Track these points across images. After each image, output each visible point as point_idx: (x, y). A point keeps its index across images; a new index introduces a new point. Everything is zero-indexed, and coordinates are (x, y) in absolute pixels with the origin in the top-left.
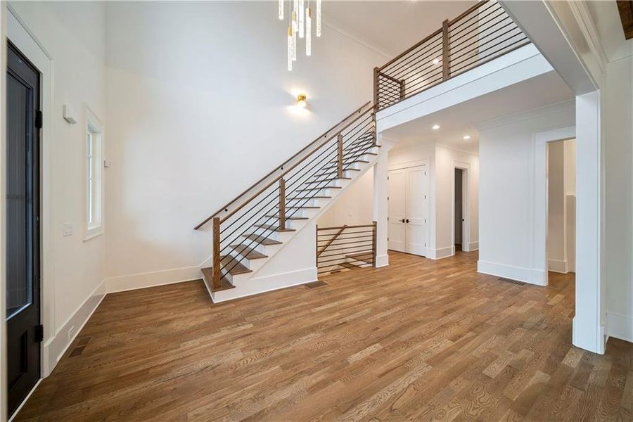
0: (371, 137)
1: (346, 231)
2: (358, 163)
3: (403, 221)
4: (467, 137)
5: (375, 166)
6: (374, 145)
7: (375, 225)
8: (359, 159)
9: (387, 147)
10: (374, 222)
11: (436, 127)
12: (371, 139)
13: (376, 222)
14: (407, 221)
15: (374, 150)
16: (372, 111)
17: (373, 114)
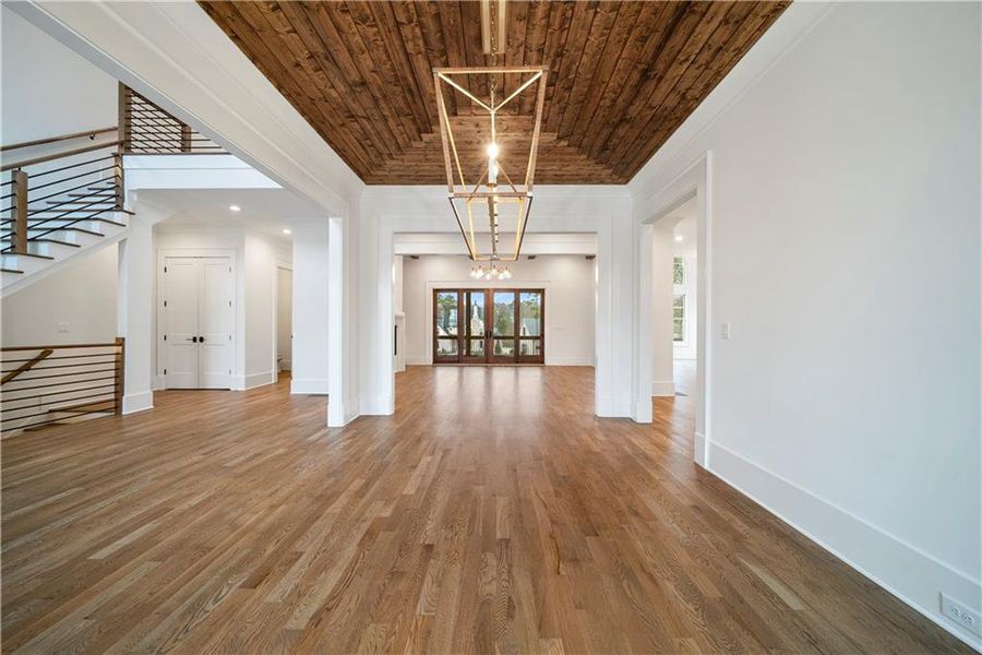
0: (113, 192)
1: (57, 353)
2: (74, 232)
3: (195, 340)
4: (287, 231)
5: (122, 243)
6: (119, 208)
7: (121, 342)
8: (77, 225)
9: (149, 218)
10: (117, 339)
11: (235, 208)
12: (113, 196)
13: (123, 339)
14: (202, 340)
15: (117, 217)
16: (115, 149)
17: (116, 155)
